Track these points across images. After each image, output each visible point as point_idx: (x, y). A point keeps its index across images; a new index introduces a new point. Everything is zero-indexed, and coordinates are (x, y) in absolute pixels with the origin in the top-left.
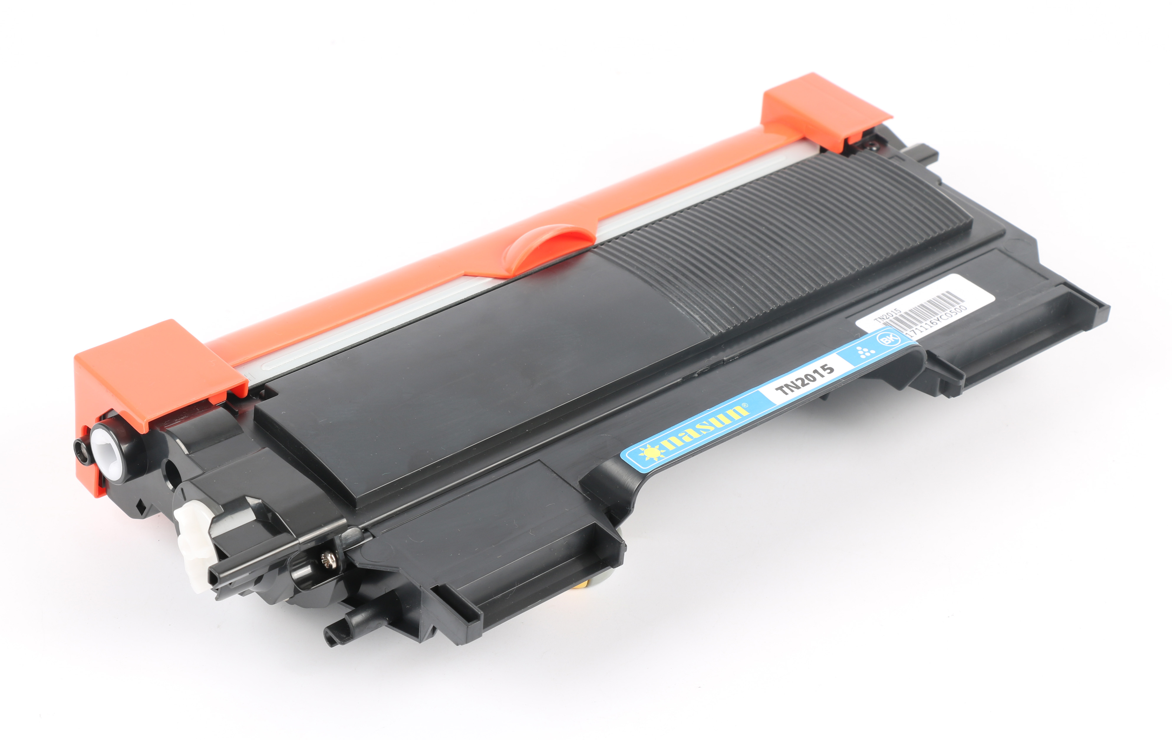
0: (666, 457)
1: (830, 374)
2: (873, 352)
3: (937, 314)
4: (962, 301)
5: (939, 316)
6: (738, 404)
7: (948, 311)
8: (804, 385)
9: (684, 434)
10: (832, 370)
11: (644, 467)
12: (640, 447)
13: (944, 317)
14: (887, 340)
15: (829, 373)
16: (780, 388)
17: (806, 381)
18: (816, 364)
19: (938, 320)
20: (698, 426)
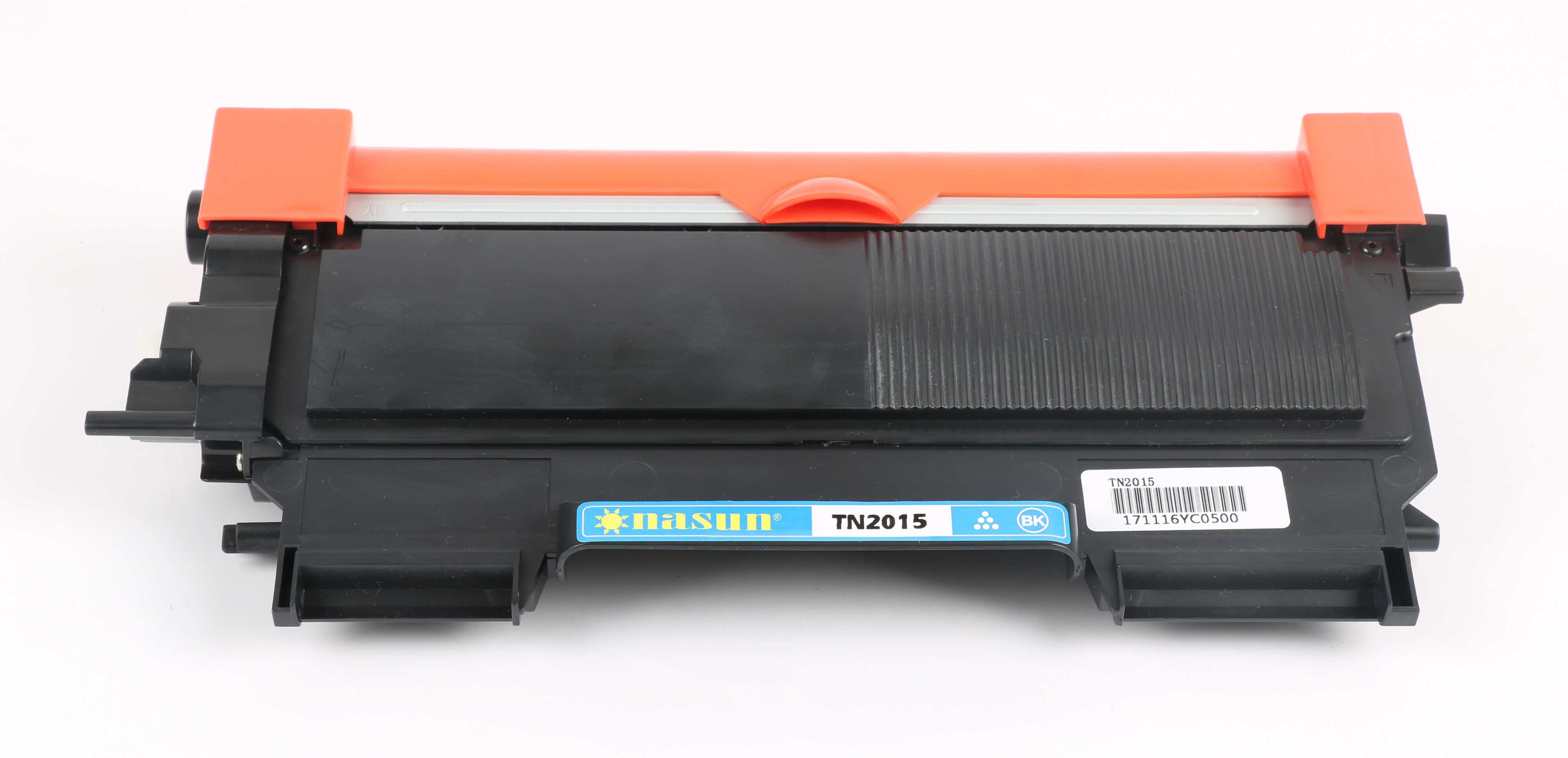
0: (620, 535)
1: (916, 529)
2: (996, 527)
3: (1192, 509)
4: (1244, 508)
5: (1190, 514)
6: (770, 511)
7: (1209, 514)
8: (871, 526)
9: (671, 516)
10: (924, 524)
11: (585, 535)
12: (606, 508)
13: (1196, 519)
14: (1030, 520)
15: (915, 527)
16: (839, 518)
17: (879, 524)
18: (910, 509)
19: (1185, 519)
20: (696, 517)
